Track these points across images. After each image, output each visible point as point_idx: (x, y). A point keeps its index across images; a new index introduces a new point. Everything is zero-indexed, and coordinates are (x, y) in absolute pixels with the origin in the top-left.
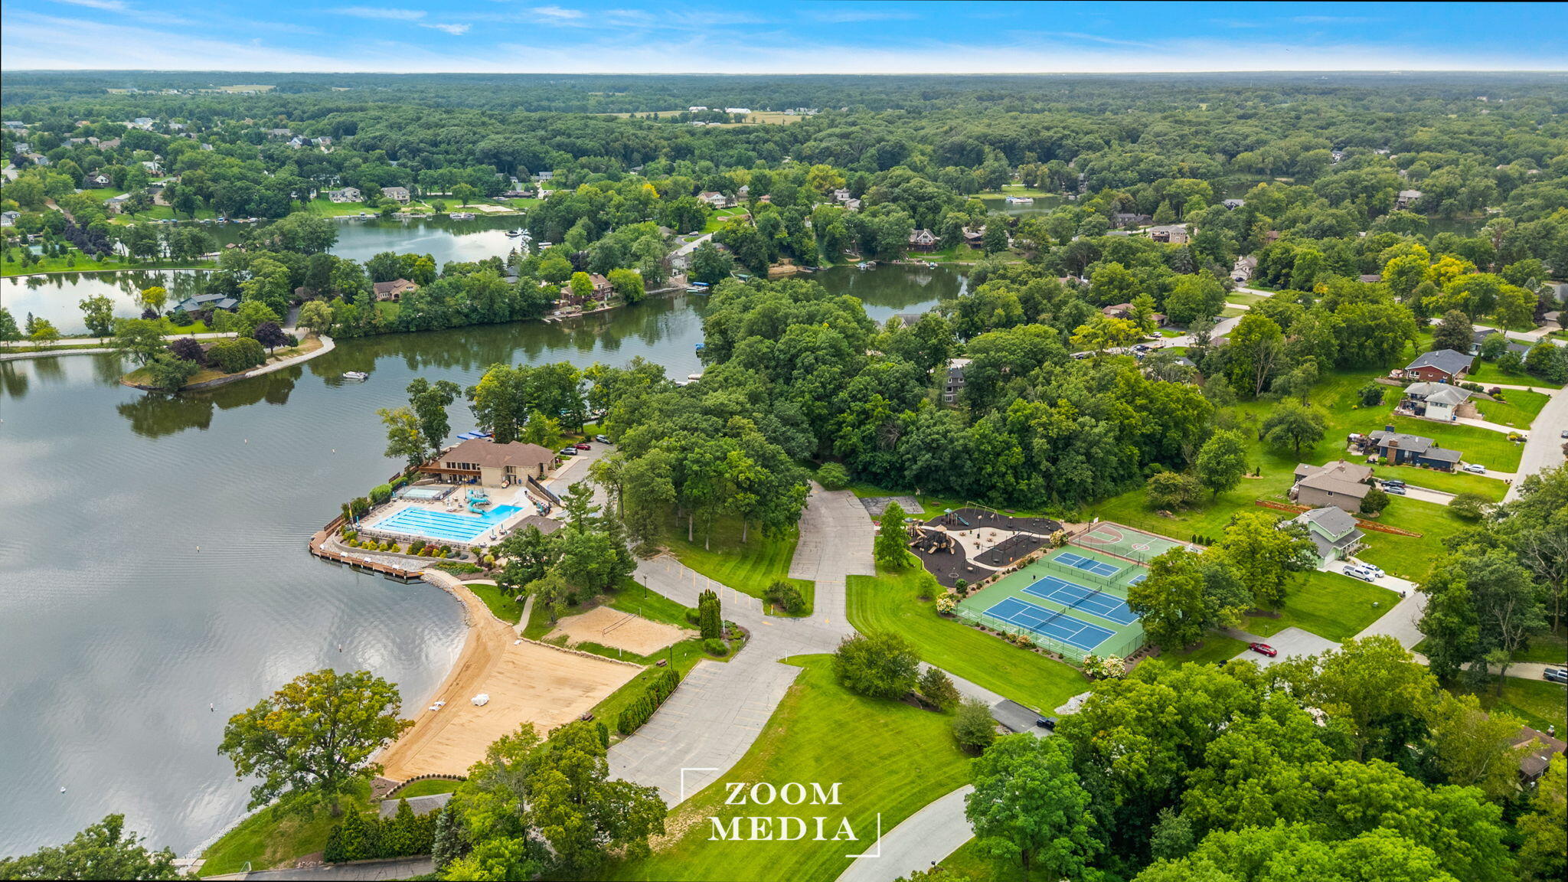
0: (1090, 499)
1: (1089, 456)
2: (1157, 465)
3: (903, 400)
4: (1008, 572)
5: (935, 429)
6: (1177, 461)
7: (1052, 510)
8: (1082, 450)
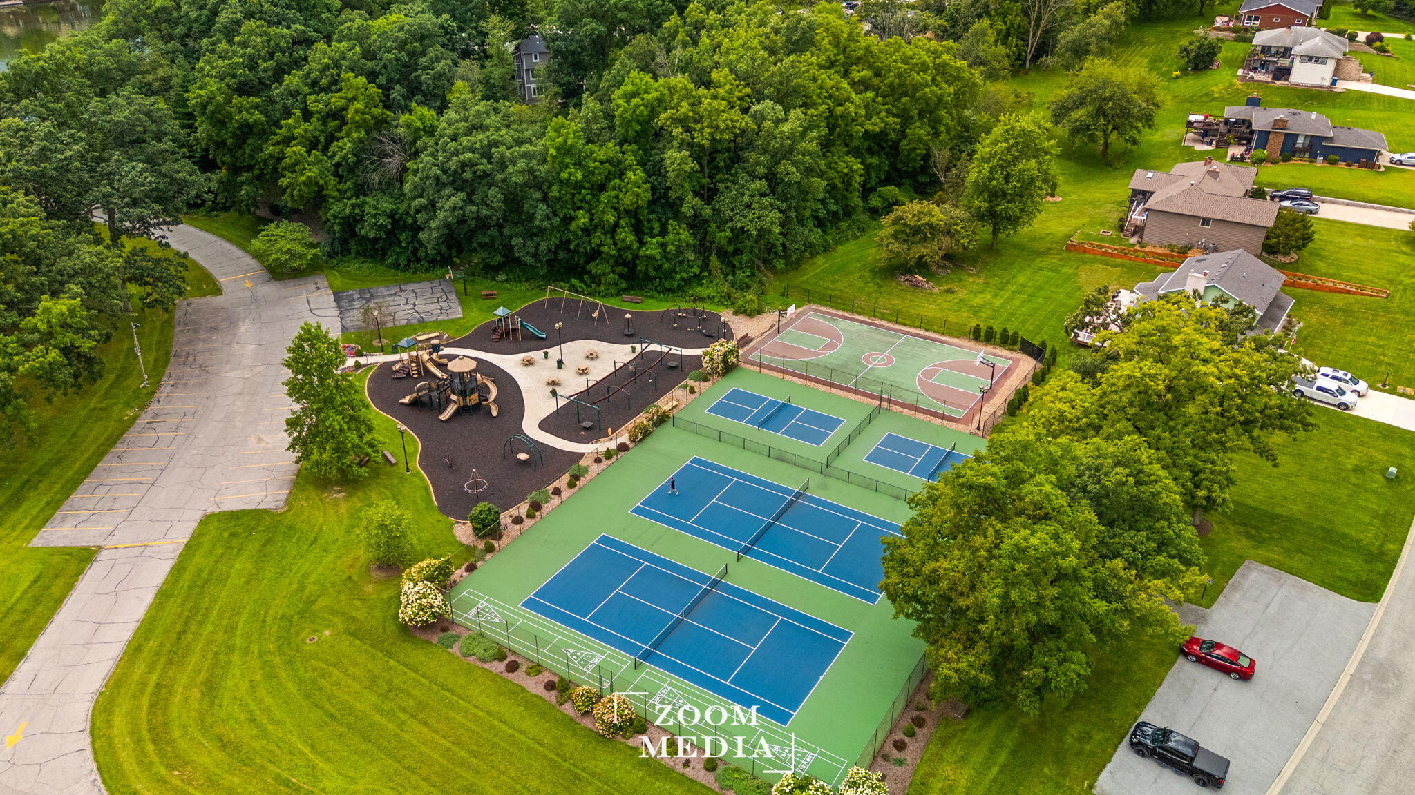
0: (780, 265)
1: (771, 178)
2: (891, 190)
3: (414, 89)
4: (609, 454)
5: (465, 141)
6: (923, 179)
7: (710, 291)
8: (761, 170)
